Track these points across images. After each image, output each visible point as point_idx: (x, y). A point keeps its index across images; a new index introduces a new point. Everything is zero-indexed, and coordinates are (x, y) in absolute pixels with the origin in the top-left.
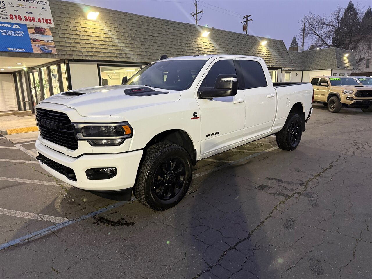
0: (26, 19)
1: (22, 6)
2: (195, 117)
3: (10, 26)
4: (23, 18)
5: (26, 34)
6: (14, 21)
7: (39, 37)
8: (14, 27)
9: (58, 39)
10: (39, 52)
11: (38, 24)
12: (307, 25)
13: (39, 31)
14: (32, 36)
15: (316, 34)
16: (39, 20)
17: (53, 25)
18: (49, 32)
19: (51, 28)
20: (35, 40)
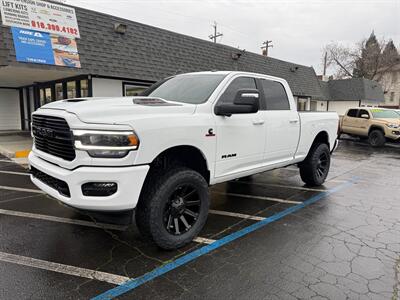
0: (50, 27)
1: (46, 12)
2: (211, 134)
3: (31, 33)
4: (46, 26)
5: (49, 44)
6: (36, 28)
7: (62, 48)
8: (36, 34)
9: (84, 52)
10: (62, 64)
11: (63, 34)
12: (329, 54)
13: (63, 41)
14: (55, 47)
15: (338, 63)
16: (64, 29)
17: (78, 36)
18: (74, 43)
19: (76, 39)
20: (57, 51)
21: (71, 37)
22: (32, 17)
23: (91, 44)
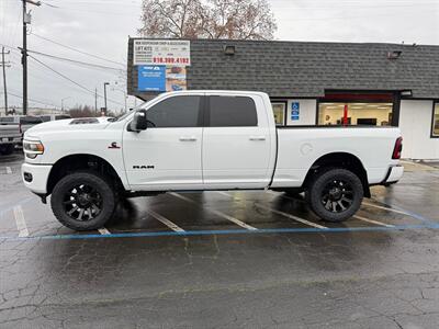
0: (166, 60)
1: (166, 49)
2: (114, 146)
3: (152, 68)
4: (164, 60)
5: (163, 75)
6: (156, 63)
7: (173, 76)
9: (191, 78)
11: (175, 64)
13: (175, 70)
14: (168, 76)
16: (178, 60)
17: (189, 64)
18: (184, 71)
19: (187, 67)
20: (169, 79)
21: (182, 65)
22: (155, 55)
23: (199, 70)
